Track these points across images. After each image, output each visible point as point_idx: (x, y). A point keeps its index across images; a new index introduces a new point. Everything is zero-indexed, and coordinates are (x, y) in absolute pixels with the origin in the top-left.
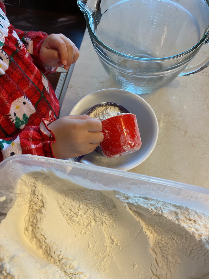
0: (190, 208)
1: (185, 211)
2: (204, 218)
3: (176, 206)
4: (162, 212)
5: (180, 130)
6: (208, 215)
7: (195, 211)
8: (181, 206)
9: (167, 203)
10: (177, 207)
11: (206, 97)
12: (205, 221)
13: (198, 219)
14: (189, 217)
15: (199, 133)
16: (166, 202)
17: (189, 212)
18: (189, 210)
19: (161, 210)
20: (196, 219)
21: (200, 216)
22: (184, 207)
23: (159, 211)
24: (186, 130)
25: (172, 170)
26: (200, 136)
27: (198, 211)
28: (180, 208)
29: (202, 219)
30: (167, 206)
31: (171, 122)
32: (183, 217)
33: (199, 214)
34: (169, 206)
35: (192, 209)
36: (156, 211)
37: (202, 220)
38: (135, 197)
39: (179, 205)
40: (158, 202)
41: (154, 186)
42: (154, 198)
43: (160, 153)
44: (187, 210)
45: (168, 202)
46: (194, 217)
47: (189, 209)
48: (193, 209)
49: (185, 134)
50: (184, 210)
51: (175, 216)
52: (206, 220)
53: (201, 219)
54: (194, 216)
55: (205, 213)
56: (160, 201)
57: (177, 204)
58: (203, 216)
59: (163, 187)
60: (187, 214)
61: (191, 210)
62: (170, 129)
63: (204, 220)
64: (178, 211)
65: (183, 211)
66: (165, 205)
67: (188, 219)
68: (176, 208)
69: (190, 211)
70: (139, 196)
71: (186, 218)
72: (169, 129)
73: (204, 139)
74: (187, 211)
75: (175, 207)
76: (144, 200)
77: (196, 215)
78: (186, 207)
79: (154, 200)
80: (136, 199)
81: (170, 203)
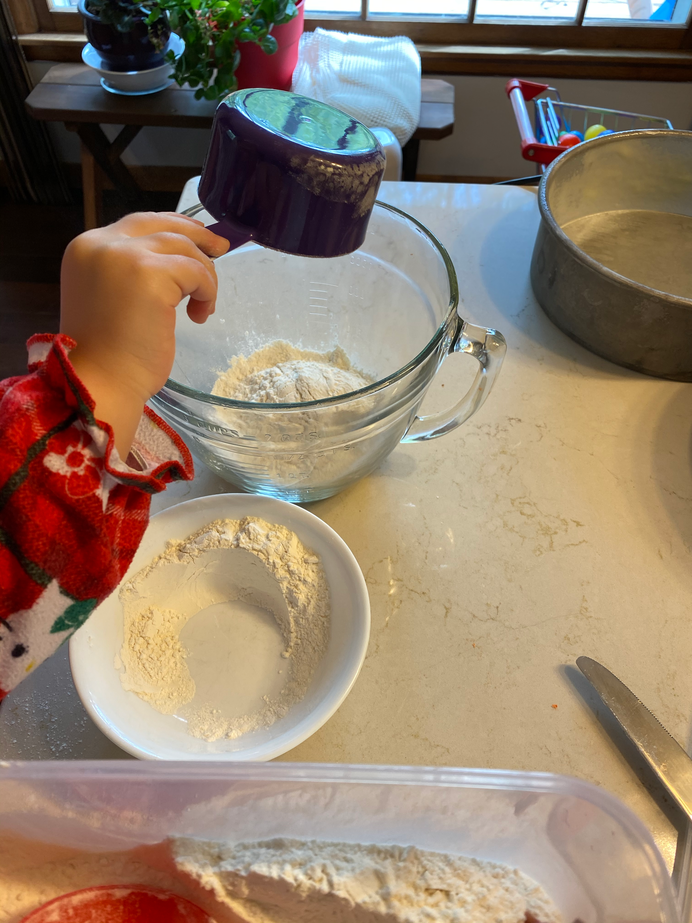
0: (427, 850)
1: (408, 864)
2: (477, 875)
3: (379, 852)
4: (331, 884)
5: (429, 601)
6: (489, 863)
7: (446, 857)
8: (393, 847)
9: (349, 846)
10: (382, 855)
11: (497, 496)
12: (483, 886)
13: (460, 883)
14: (426, 880)
15: (488, 604)
16: (344, 845)
17: (425, 862)
18: (423, 859)
19: (327, 874)
20: (449, 885)
21: (464, 871)
22: (404, 849)
23: (321, 880)
24: (449, 601)
25: (416, 736)
26: (493, 616)
27: (454, 855)
28: (392, 856)
29: (471, 880)
30: (349, 856)
31: (402, 582)
32: (404, 885)
33: (458, 863)
34: (357, 857)
35: (433, 851)
36: (311, 882)
37: (471, 884)
38: (245, 847)
39: (388, 845)
40: (317, 851)
41: (300, 796)
42: (303, 839)
43: (377, 682)
44: (417, 858)
45: (352, 842)
46: (440, 878)
47: (422, 853)
48: (437, 851)
49: (447, 613)
50: (404, 860)
51: (376, 888)
52: (485, 882)
53: (467, 882)
54: (442, 875)
55: (478, 859)
56: (324, 843)
57: (381, 845)
58: (473, 869)
59: (329, 790)
60: (418, 872)
61: (432, 854)
62: (401, 603)
63: (479, 881)
64: (388, 867)
65: (401, 864)
66: (342, 854)
67: (421, 888)
68: (379, 861)
69: (429, 860)
70: (257, 840)
71: (416, 888)
72: (397, 605)
73: (507, 623)
74: (416, 862)
75: (375, 856)
76: (272, 851)
77: (447, 869)
78: (412, 849)
79: (303, 844)
80: (248, 853)
81: (359, 846)
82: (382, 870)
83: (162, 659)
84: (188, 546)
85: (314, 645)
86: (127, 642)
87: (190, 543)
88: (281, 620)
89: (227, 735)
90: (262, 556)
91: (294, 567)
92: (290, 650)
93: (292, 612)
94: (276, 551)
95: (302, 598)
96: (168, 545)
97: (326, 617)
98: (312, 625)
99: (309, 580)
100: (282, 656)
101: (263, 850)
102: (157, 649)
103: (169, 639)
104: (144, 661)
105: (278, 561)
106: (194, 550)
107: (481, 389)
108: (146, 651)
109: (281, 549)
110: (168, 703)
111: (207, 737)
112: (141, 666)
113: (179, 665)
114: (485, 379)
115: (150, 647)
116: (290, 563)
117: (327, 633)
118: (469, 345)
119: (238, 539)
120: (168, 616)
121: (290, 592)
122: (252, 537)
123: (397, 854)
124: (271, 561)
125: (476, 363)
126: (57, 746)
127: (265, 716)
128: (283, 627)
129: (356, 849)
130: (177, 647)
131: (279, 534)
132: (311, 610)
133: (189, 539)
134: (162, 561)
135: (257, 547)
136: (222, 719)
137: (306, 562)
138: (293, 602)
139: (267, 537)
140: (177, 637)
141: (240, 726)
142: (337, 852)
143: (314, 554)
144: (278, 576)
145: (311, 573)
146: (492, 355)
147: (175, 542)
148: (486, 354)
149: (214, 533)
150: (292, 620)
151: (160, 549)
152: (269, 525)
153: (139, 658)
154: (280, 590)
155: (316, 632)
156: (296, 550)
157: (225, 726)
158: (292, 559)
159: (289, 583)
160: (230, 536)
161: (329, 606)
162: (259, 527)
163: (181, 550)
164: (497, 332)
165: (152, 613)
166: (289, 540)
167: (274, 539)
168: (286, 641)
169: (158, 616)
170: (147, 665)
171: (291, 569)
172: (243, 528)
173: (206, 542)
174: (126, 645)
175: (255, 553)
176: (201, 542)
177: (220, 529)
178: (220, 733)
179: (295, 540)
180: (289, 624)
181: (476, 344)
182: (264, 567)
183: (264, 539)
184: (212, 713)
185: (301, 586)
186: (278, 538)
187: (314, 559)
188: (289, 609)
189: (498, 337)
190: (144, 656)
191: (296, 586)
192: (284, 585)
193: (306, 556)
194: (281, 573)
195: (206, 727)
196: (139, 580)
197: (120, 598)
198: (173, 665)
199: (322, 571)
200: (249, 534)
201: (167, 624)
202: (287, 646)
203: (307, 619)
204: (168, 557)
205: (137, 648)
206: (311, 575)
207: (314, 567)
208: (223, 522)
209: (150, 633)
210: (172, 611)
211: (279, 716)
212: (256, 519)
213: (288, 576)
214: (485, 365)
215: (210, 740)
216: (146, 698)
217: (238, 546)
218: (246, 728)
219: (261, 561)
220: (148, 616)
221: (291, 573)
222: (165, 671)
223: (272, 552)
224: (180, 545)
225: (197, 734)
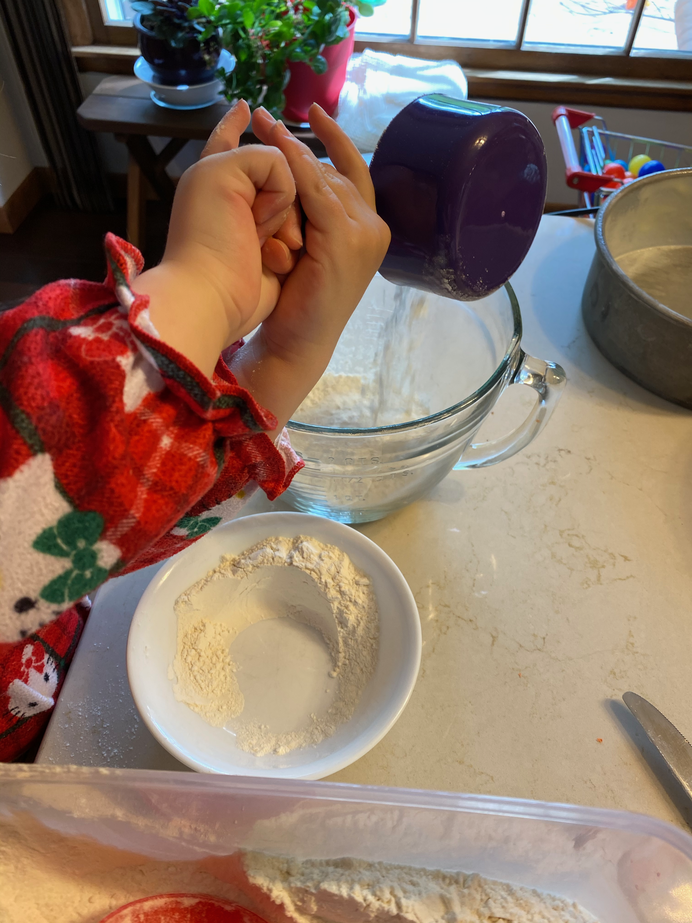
0: (490, 878)
1: (473, 892)
2: (537, 907)
3: (444, 878)
4: (399, 906)
5: (476, 629)
6: (549, 895)
7: (508, 886)
8: (458, 874)
9: (415, 870)
10: (447, 881)
11: (546, 526)
12: (543, 917)
13: (523, 913)
14: (490, 909)
15: (534, 635)
16: (410, 868)
17: (489, 890)
18: (486, 887)
19: (395, 896)
20: (511, 914)
21: (526, 902)
22: (469, 876)
23: (389, 902)
24: (496, 629)
25: (461, 763)
26: (539, 647)
27: (516, 885)
28: (457, 882)
29: (532, 911)
30: (415, 879)
31: (449, 607)
32: (468, 911)
33: (519, 893)
34: (422, 881)
35: (495, 879)
36: (379, 902)
37: (532, 915)
38: (313, 864)
39: (453, 871)
40: (384, 873)
41: (369, 817)
42: (370, 860)
43: (423, 706)
44: (480, 886)
45: (418, 866)
46: (503, 907)
47: (485, 880)
48: (500, 880)
49: (493, 641)
50: (468, 887)
51: (442, 913)
52: (546, 914)
53: (528, 912)
54: (504, 904)
55: (539, 891)
56: (390, 865)
57: (445, 870)
58: (534, 900)
59: (396, 814)
60: (482, 900)
61: (495, 883)
62: (448, 628)
63: (540, 913)
64: (453, 892)
65: (466, 891)
66: (407, 878)
67: (484, 915)
68: (443, 885)
69: (492, 889)
70: (324, 858)
71: (480, 915)
72: (444, 629)
73: (553, 655)
74: (480, 889)
75: (440, 881)
76: (340, 870)
77: (509, 899)
78: (475, 876)
79: (370, 866)
80: (316, 871)
81: (424, 870)
82: (448, 896)
83: (213, 671)
84: (243, 561)
85: (362, 666)
86: (179, 654)
87: (245, 559)
88: (329, 639)
89: (275, 750)
90: (314, 575)
91: (345, 588)
92: (338, 670)
93: (341, 632)
94: (328, 570)
95: (352, 619)
96: (223, 559)
97: (375, 639)
98: (360, 647)
99: (360, 602)
100: (330, 675)
101: (331, 869)
102: (208, 661)
103: (219, 652)
104: (196, 673)
105: (330, 581)
106: (248, 566)
107: (539, 421)
108: (198, 663)
109: (333, 569)
110: (218, 716)
111: (256, 751)
112: (192, 678)
113: (228, 678)
114: (543, 412)
115: (201, 659)
116: (341, 584)
117: (375, 654)
118: (529, 377)
119: (291, 557)
120: (219, 630)
121: (341, 612)
122: (305, 556)
123: (461, 880)
124: (323, 580)
125: (535, 395)
126: (108, 752)
127: (312, 734)
128: (331, 646)
129: (422, 873)
130: (227, 660)
131: (331, 554)
132: (360, 631)
133: (243, 554)
134: (217, 575)
135: (310, 566)
136: (270, 735)
137: (357, 583)
138: (343, 623)
139: (320, 557)
140: (227, 650)
141: (288, 743)
142: (404, 875)
143: (365, 576)
144: (329, 596)
145: (361, 595)
146: (552, 389)
147: (230, 556)
148: (546, 387)
149: (269, 550)
150: (341, 641)
151: (215, 563)
152: (322, 545)
153: (190, 670)
154: (330, 609)
155: (365, 653)
156: (347, 572)
157: (273, 742)
158: (344, 580)
159: (340, 603)
160: (283, 553)
161: (378, 629)
162: (312, 546)
163: (236, 565)
164: (557, 366)
165: (204, 626)
166: (341, 561)
167: (326, 559)
168: (334, 661)
169: (210, 630)
170: (198, 677)
171: (343, 589)
172: (296, 546)
173: (260, 558)
174: (179, 657)
175: (308, 572)
176: (255, 558)
177: (274, 546)
178: (268, 748)
179: (346, 561)
180: (337, 643)
181: (535, 375)
182: (316, 586)
183: (316, 558)
184: (260, 728)
185: (352, 607)
186: (330, 558)
187: (365, 581)
188: (339, 629)
189: (558, 370)
190: (196, 668)
191: (347, 607)
192: (335, 606)
193: (357, 578)
194: (333, 593)
195: (254, 742)
196: (194, 592)
197: (175, 609)
198: (223, 678)
199: (372, 593)
200: (302, 552)
201: (218, 637)
202: (335, 665)
203: (356, 640)
204: (223, 571)
205: (189, 659)
206: (361, 597)
207: (365, 588)
208: (277, 539)
209: (202, 645)
210: (223, 625)
211: (325, 734)
212: (309, 538)
213: (339, 596)
214: (544, 396)
215: (259, 755)
216: (196, 710)
217: (291, 564)
218: (294, 745)
219: (313, 580)
220: (200, 629)
221: (342, 593)
222: (215, 683)
223: (324, 571)
224: (234, 560)
225: (246, 748)
